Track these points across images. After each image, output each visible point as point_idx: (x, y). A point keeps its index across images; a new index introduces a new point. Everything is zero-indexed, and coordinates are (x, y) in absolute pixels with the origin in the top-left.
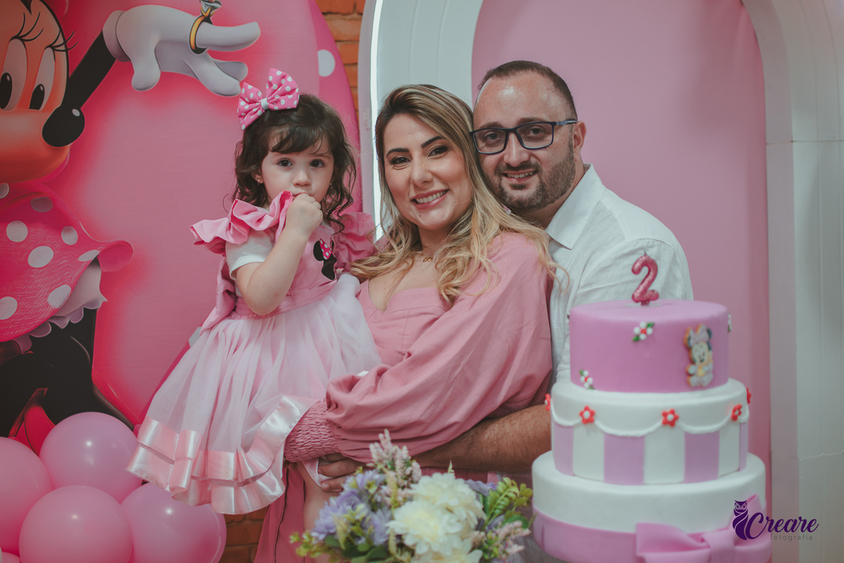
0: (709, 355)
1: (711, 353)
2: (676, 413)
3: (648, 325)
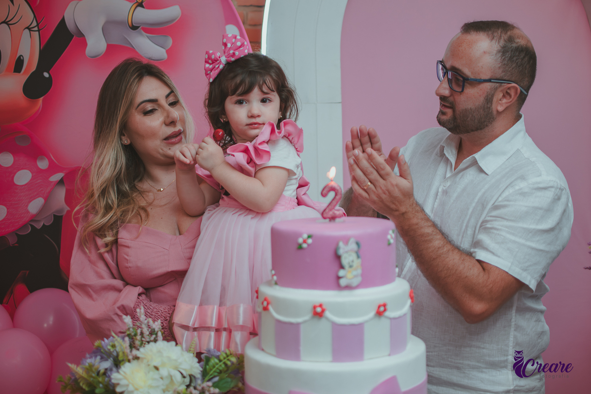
0: (357, 263)
1: (359, 260)
2: (324, 307)
3: (309, 237)
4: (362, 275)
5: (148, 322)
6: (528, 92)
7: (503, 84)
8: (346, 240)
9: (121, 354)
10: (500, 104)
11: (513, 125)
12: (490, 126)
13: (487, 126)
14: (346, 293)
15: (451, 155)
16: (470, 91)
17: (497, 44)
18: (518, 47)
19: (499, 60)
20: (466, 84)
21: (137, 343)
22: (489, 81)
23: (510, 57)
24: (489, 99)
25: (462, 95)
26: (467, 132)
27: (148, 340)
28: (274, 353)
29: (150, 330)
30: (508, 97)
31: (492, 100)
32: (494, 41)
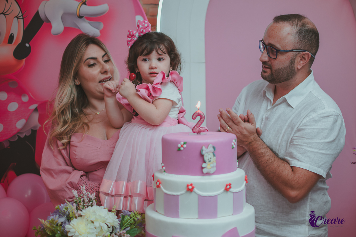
0: (214, 159)
1: (215, 158)
2: (193, 186)
3: (184, 143)
4: (216, 167)
5: (88, 194)
6: (315, 56)
7: (300, 52)
8: (207, 146)
9: (71, 213)
10: (299, 64)
11: (307, 77)
12: (293, 78)
13: (291, 78)
14: (206, 177)
15: (270, 96)
16: (281, 58)
17: (295, 28)
18: (308, 29)
19: (297, 38)
20: (278, 53)
21: (81, 207)
22: (292, 51)
23: (304, 36)
24: (292, 62)
25: (276, 60)
26: (280, 82)
27: (87, 205)
28: (164, 214)
29: (88, 199)
30: (304, 60)
31: (294, 62)
32: (293, 27)
